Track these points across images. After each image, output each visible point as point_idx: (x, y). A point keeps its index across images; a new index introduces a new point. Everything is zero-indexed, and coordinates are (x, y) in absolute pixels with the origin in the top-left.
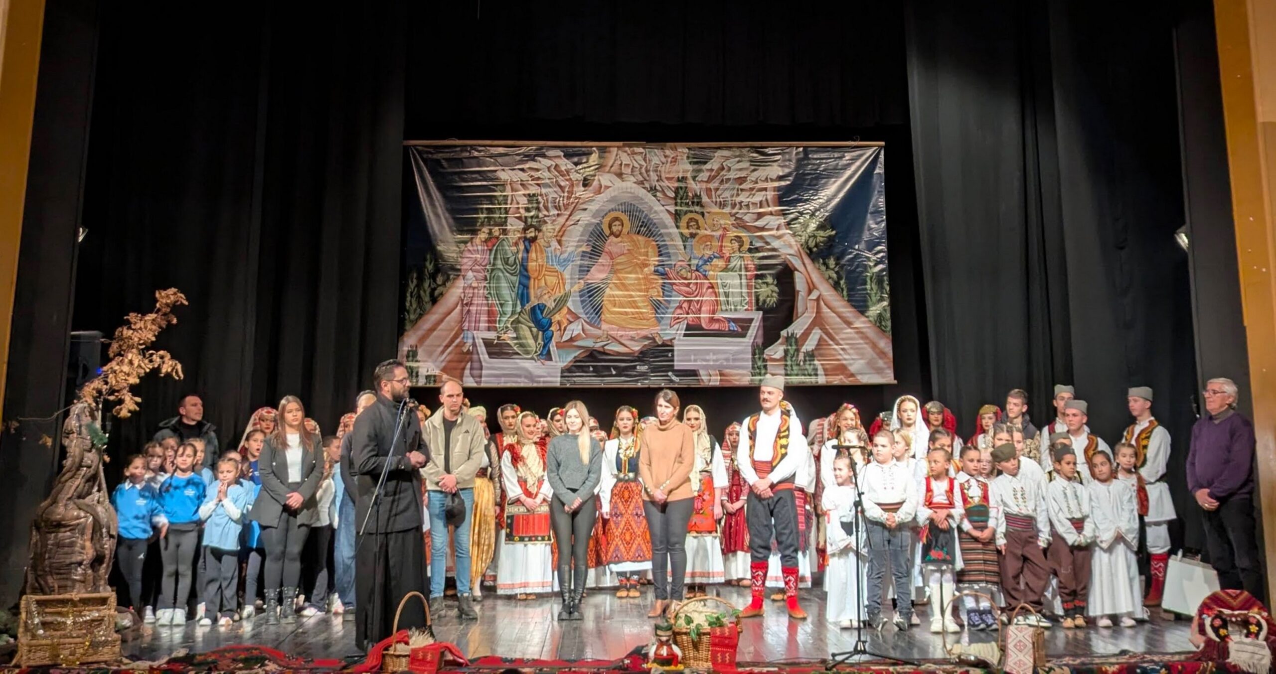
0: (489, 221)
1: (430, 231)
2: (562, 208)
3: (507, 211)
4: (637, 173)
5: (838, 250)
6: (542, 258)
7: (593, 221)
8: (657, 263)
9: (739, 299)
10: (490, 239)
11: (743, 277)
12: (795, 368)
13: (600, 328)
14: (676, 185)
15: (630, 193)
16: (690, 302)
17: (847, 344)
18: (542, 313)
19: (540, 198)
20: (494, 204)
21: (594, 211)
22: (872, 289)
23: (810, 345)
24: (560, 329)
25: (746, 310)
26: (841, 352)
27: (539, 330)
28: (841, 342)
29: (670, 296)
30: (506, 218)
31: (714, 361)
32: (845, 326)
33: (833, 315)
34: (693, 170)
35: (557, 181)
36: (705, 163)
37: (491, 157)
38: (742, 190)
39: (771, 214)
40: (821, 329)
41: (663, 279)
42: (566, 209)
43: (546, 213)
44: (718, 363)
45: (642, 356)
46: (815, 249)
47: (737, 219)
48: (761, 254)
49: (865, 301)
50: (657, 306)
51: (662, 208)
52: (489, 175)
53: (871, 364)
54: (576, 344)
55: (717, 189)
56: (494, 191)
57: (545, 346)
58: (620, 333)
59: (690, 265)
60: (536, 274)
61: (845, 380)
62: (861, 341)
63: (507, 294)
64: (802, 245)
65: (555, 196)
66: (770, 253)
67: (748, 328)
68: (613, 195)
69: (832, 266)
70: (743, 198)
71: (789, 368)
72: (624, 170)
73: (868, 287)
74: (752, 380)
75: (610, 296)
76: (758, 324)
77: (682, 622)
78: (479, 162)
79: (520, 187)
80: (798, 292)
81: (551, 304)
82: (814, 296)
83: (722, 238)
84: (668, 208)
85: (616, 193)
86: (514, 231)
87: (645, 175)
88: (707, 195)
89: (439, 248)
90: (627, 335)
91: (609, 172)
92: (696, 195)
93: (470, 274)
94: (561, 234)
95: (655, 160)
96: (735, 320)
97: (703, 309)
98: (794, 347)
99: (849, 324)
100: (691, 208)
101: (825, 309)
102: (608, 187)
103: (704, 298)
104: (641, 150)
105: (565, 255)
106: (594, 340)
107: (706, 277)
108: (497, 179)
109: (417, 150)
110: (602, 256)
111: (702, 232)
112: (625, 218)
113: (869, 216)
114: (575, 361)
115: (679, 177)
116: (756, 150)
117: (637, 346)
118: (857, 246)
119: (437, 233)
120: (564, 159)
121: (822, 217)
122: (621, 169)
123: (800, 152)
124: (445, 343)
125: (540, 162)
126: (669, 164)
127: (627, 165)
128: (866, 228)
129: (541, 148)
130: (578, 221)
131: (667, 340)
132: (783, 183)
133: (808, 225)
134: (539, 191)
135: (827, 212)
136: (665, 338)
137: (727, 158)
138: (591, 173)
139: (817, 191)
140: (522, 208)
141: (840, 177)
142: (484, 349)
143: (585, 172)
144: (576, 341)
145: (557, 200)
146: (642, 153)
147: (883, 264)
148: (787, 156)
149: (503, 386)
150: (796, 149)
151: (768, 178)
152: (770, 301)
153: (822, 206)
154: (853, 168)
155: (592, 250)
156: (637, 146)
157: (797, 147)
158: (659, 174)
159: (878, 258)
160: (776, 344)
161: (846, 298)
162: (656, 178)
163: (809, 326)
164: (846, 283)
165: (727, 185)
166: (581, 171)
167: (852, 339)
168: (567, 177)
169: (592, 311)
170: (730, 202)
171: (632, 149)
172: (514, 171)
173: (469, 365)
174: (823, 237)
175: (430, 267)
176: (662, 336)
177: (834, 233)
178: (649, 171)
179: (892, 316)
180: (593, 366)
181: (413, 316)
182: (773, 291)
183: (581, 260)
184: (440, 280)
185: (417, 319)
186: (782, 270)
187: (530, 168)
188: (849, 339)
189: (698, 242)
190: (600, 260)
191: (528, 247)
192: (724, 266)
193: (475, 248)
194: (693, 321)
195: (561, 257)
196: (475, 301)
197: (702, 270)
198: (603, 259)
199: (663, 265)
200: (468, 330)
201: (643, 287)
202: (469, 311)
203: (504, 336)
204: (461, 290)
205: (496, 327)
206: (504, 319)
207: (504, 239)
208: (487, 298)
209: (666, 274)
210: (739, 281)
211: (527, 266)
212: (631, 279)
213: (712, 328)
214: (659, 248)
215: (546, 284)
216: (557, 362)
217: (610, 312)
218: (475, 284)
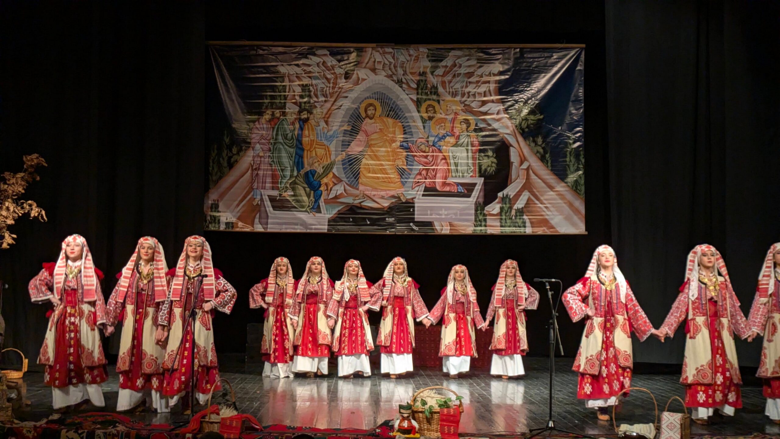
1: (227, 113)
2: (329, 96)
3: (285, 98)
4: (387, 68)
5: (544, 130)
6: (313, 135)
7: (353, 106)
8: (402, 140)
9: (466, 168)
10: (273, 119)
11: (470, 151)
12: (508, 221)
13: (358, 189)
14: (418, 78)
15: (382, 84)
16: (427, 170)
17: (550, 203)
18: (313, 177)
19: (311, 88)
20: (276, 92)
21: (353, 99)
22: (571, 161)
23: (520, 204)
24: (327, 189)
25: (471, 176)
26: (545, 209)
27: (311, 190)
28: (545, 202)
29: (412, 165)
30: (285, 103)
31: (445, 215)
32: (548, 189)
33: (540, 181)
34: (432, 67)
35: (324, 74)
36: (441, 61)
37: (272, 55)
38: (470, 83)
39: (493, 101)
40: (529, 192)
41: (407, 152)
42: (331, 97)
43: (315, 99)
44: (449, 217)
45: (390, 211)
46: (527, 130)
48: (484, 133)
49: (566, 170)
50: (402, 173)
51: (406, 96)
52: (272, 69)
53: (568, 219)
54: (339, 201)
55: (450, 82)
56: (276, 82)
57: (316, 202)
58: (373, 193)
59: (428, 141)
60: (309, 147)
61: (547, 230)
62: (560, 201)
63: (287, 162)
64: (516, 126)
65: (323, 86)
66: (491, 133)
67: (471, 191)
68: (368, 86)
69: (540, 143)
70: (471, 89)
71: (503, 221)
72: (377, 66)
74: (475, 230)
75: (366, 164)
76: (480, 187)
77: (419, 404)
78: (263, 58)
79: (295, 78)
80: (512, 163)
81: (320, 170)
82: (525, 166)
83: (453, 120)
84: (411, 96)
85: (371, 84)
86: (292, 113)
87: (393, 70)
88: (443, 87)
89: (234, 126)
90: (379, 195)
91: (365, 67)
92: (434, 86)
93: (258, 146)
94: (327, 116)
95: (402, 58)
96: (462, 185)
97: (438, 175)
98: (508, 205)
99: (551, 188)
100: (429, 97)
101: (533, 176)
102: (366, 79)
103: (439, 167)
104: (391, 50)
105: (331, 133)
106: (353, 198)
107: (440, 151)
108: (278, 72)
109: (216, 49)
110: (360, 133)
112: (377, 104)
113: (571, 103)
114: (339, 214)
115: (420, 72)
116: (483, 51)
117: (386, 203)
118: (560, 128)
119: (232, 114)
120: (330, 57)
121: (533, 105)
122: (374, 65)
123: (516, 53)
124: (239, 199)
125: (311, 59)
126: (412, 62)
127: (379, 62)
128: (568, 113)
129: (312, 48)
130: (341, 106)
131: (409, 199)
132: (503, 77)
133: (522, 111)
134: (310, 82)
135: (537, 100)
136: (408, 197)
137: (459, 57)
138: (351, 68)
139: (530, 84)
140: (297, 95)
141: (549, 73)
142: (269, 203)
143: (346, 67)
144: (339, 198)
145: (325, 90)
146: (391, 53)
147: (580, 142)
148: (507, 56)
149: (284, 231)
150: (514, 50)
151: (490, 73)
152: (490, 169)
153: (533, 96)
154: (559, 65)
155: (352, 129)
156: (388, 47)
157: (515, 49)
158: (404, 69)
159: (576, 137)
160: (494, 203)
161: (550, 168)
162: (402, 73)
163: (520, 189)
164: (550, 156)
165: (458, 79)
166: (343, 67)
167: (554, 199)
168: (333, 72)
169: (352, 176)
170: (460, 92)
171: (383, 49)
172: (291, 66)
173: (258, 216)
174: (533, 120)
175: (227, 140)
176: (405, 195)
177: (542, 117)
178: (397, 67)
179: (585, 182)
180: (352, 218)
181: (214, 178)
182: (492, 162)
183: (343, 136)
184: (235, 150)
185: (218, 180)
186: (500, 146)
187: (303, 64)
188: (551, 199)
189: (434, 123)
190: (358, 137)
191: (302, 126)
192: (455, 143)
193: (262, 126)
194: (430, 184)
195: (328, 134)
196: (262, 167)
197: (437, 145)
198: (361, 137)
199: (407, 141)
200: (257, 189)
201: (391, 158)
202: (257, 174)
203: (285, 194)
204: (251, 159)
205: (278, 187)
206: (285, 181)
207: (283, 120)
208: (270, 164)
209: (410, 148)
210: (466, 154)
211: (302, 140)
212: (382, 152)
213: (444, 190)
214: (404, 128)
215: (316, 154)
216: (325, 214)
217: (366, 177)
218: (261, 154)
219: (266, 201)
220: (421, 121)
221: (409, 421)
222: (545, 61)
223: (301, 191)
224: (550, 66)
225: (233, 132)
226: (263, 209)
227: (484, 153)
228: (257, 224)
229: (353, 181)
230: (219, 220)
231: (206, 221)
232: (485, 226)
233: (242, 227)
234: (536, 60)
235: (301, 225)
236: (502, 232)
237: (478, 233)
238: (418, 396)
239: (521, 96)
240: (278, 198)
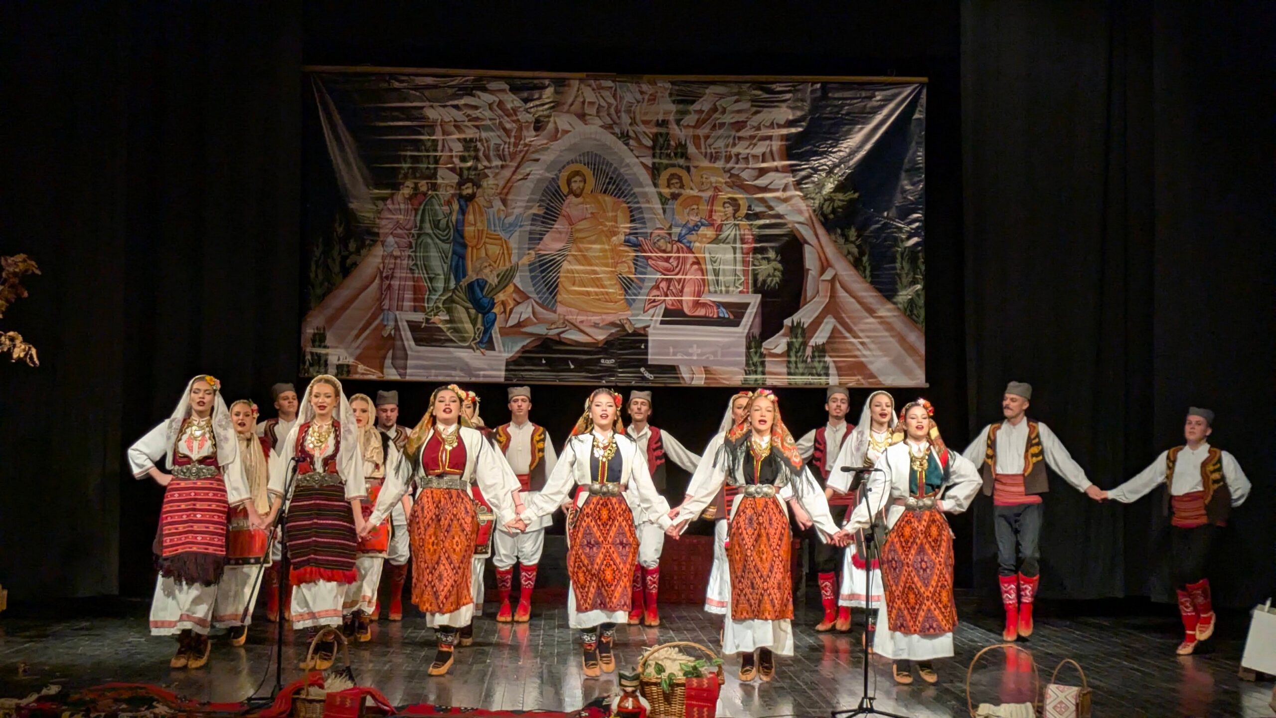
0: (414, 173)
1: (340, 184)
2: (508, 158)
3: (436, 160)
4: (603, 114)
5: (861, 218)
6: (482, 221)
7: (547, 175)
8: (628, 231)
9: (732, 278)
10: (416, 196)
11: (738, 251)
12: (799, 365)
13: (555, 312)
14: (655, 130)
15: (595, 140)
16: (669, 281)
17: (868, 337)
18: (482, 290)
19: (479, 144)
20: (421, 151)
21: (549, 163)
22: (902, 268)
23: (820, 338)
24: (505, 312)
25: (741, 292)
26: (860, 347)
27: (478, 312)
28: (861, 334)
29: (645, 273)
30: (436, 169)
31: (698, 355)
32: (866, 314)
33: (852, 300)
34: (678, 112)
35: (500, 123)
36: (693, 102)
37: (415, 90)
38: (740, 138)
39: (776, 170)
40: (835, 318)
41: (635, 251)
42: (512, 160)
43: (486, 163)
44: (704, 358)
45: (607, 347)
46: (832, 216)
47: (732, 176)
48: (762, 222)
49: (895, 283)
50: (627, 285)
51: (636, 160)
53: (897, 362)
54: (524, 330)
55: (707, 137)
56: (423, 134)
57: (485, 332)
58: (580, 318)
59: (670, 234)
60: (475, 242)
61: (863, 381)
62: (886, 334)
63: (438, 266)
64: (814, 211)
65: (499, 141)
66: (773, 221)
67: (743, 315)
68: (573, 142)
69: (853, 238)
70: (741, 149)
71: (793, 366)
72: (588, 110)
74: (745, 380)
75: (568, 271)
76: (755, 310)
77: (651, 671)
78: (400, 95)
79: (453, 129)
80: (809, 270)
81: (493, 280)
82: (828, 275)
83: (713, 200)
84: (643, 160)
85: (577, 140)
86: (447, 185)
87: (615, 117)
88: (695, 145)
89: (352, 206)
90: (590, 321)
91: (568, 112)
92: (680, 143)
93: (391, 240)
94: (505, 191)
95: (629, 98)
96: (727, 305)
97: (686, 290)
98: (800, 340)
99: (871, 311)
100: (674, 161)
101: (841, 293)
102: (567, 132)
103: (688, 277)
104: (609, 83)
105: (510, 219)
106: (547, 326)
107: (690, 250)
108: (424, 118)
109: (321, 78)
110: (559, 220)
111: (687, 192)
112: (588, 172)
113: (903, 175)
114: (525, 352)
115: (658, 121)
116: (760, 86)
117: (602, 334)
118: (885, 214)
119: (349, 186)
120: (510, 94)
121: (842, 176)
122: (583, 108)
123: (816, 90)
124: (361, 325)
125: (479, 98)
126: (645, 103)
127: (592, 103)
128: (899, 190)
129: (480, 78)
130: (528, 175)
131: (640, 328)
132: (793, 130)
133: (824, 185)
134: (477, 136)
135: (849, 168)
136: (636, 326)
137: (722, 96)
138: (545, 113)
139: (837, 141)
140: (456, 156)
141: (868, 124)
142: (409, 334)
143: (537, 111)
144: (525, 326)
145: (502, 147)
146: (611, 88)
147: (919, 237)
148: (799, 95)
149: (433, 379)
150: (812, 85)
151: (772, 123)
152: (772, 280)
153: (843, 161)
154: (885, 111)
155: (545, 213)
156: (606, 79)
157: (813, 83)
158: (632, 115)
159: (912, 229)
160: (777, 335)
161: (869, 280)
162: (630, 121)
163: (821, 313)
164: (869, 260)
165: (721, 132)
166: (532, 110)
167: (874, 330)
168: (515, 118)
169: (545, 289)
170: (724, 154)
171: (598, 82)
172: (446, 109)
173: (390, 353)
174: (843, 201)
175: (340, 230)
176: (633, 322)
177: (856, 195)
178: (620, 111)
179: (926, 302)
180: (546, 359)
181: (319, 291)
182: (775, 270)
183: (532, 225)
184: (352, 246)
185: (324, 295)
186: (788, 242)
187: (466, 105)
188: (870, 330)
189: (681, 205)
190: (555, 226)
191: (464, 207)
192: (714, 237)
193: (397, 207)
194: (673, 305)
195: (506, 221)
196: (398, 274)
197: (685, 241)
198: (560, 225)
199: (636, 233)
200: (389, 309)
201: (610, 261)
202: (390, 285)
203: (434, 319)
204: (379, 260)
205: (424, 307)
206: (434, 297)
207: (433, 197)
208: (411, 269)
209: (640, 245)
210: (732, 256)
211: (463, 231)
212: (596, 250)
213: (696, 314)
214: (631, 211)
215: (487, 254)
216: (500, 352)
217: (570, 292)
218: (397, 253)
219: (404, 330)
220: (659, 201)
221: (636, 698)
222: (863, 104)
224: (869, 113)
225: (350, 217)
226: (399, 343)
227: (761, 253)
228: (389, 368)
229: (547, 298)
230: (326, 361)
231: (304, 363)
232: (763, 373)
233: (365, 372)
234: (848, 102)
235: (462, 370)
236: (790, 384)
237: (752, 384)
238: (651, 657)
239: (822, 161)
240: (424, 325)
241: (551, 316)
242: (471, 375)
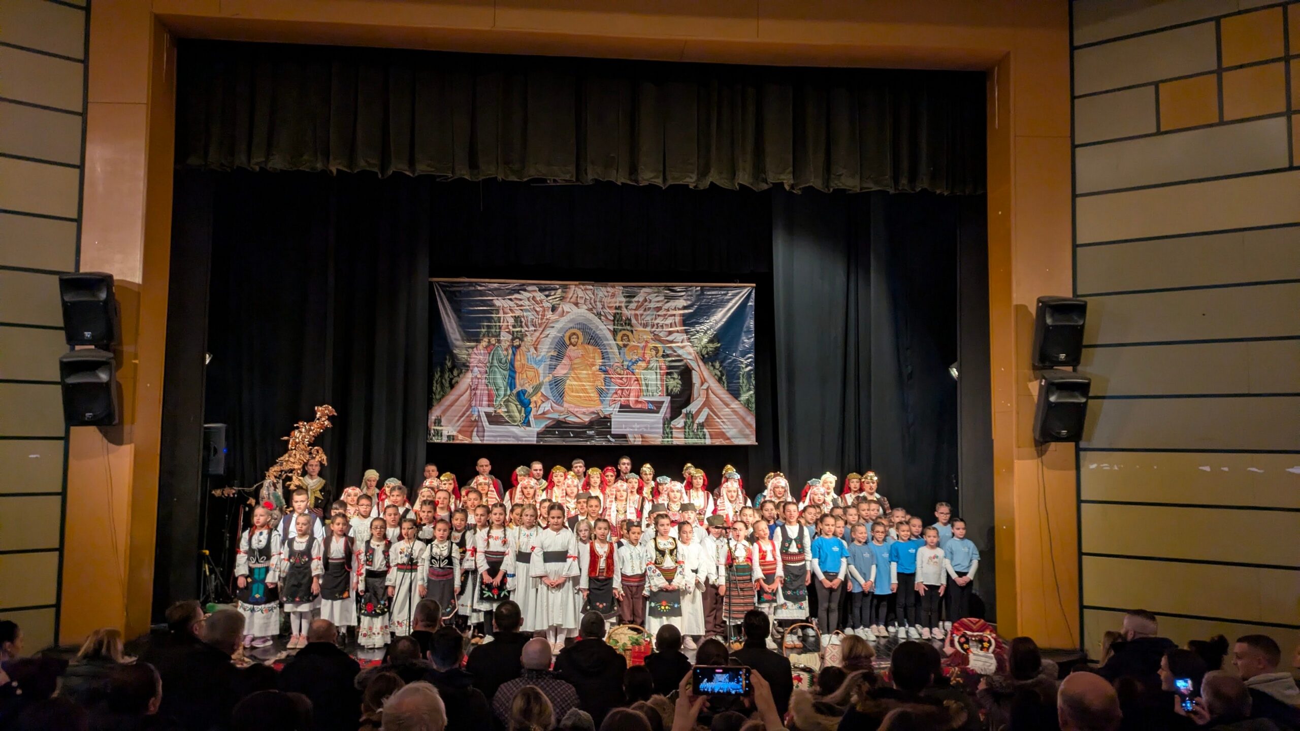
1: (449, 341)
2: (538, 326)
3: (500, 327)
4: (588, 303)
5: (722, 356)
6: (524, 359)
7: (559, 335)
8: (601, 364)
9: (655, 388)
10: (489, 345)
11: (658, 374)
12: (691, 433)
13: (563, 406)
14: (615, 311)
15: (583, 316)
16: (622, 390)
17: (726, 419)
18: (524, 395)
19: (523, 319)
20: (492, 323)
21: (559, 328)
22: (743, 383)
23: (701, 419)
24: (536, 407)
25: (660, 396)
26: (722, 424)
27: (522, 407)
28: (722, 417)
31: (637, 429)
32: (724, 407)
33: (717, 399)
34: (627, 302)
35: (534, 308)
36: (634, 297)
37: (489, 290)
38: (659, 315)
39: (678, 332)
40: (709, 408)
41: (605, 374)
42: (540, 327)
43: (527, 329)
44: (640, 430)
45: (591, 425)
46: (706, 356)
47: (655, 335)
48: (670, 359)
49: (738, 390)
50: (601, 392)
51: (605, 327)
52: (489, 303)
53: (740, 431)
54: (546, 416)
55: (642, 315)
56: (492, 314)
57: (526, 417)
58: (576, 410)
59: (623, 365)
60: (520, 370)
61: (723, 442)
62: (735, 417)
63: (501, 382)
64: (698, 353)
65: (533, 317)
66: (676, 358)
67: (660, 408)
68: (572, 317)
69: (717, 367)
70: (659, 321)
71: (687, 434)
72: (579, 301)
73: (741, 381)
74: (662, 441)
75: (569, 385)
76: (667, 405)
78: (482, 293)
79: (509, 311)
80: (695, 384)
81: (530, 390)
82: (705, 387)
83: (645, 347)
84: (608, 327)
85: (574, 316)
86: (505, 341)
87: (594, 304)
88: (635, 319)
89: (455, 351)
90: (581, 411)
91: (569, 302)
92: (628, 318)
93: (476, 369)
94: (536, 343)
95: (601, 294)
96: (652, 402)
97: (631, 394)
98: (691, 420)
99: (727, 405)
100: (624, 328)
101: (712, 395)
102: (570, 312)
103: (632, 388)
104: (591, 287)
105: (540, 358)
107: (633, 373)
108: (493, 305)
109: (439, 285)
110: (564, 358)
111: (632, 343)
112: (580, 333)
113: (743, 334)
114: (547, 428)
115: (616, 306)
116: (669, 289)
118: (734, 354)
119: (454, 341)
120: (539, 292)
121: (711, 334)
122: (577, 300)
123: (697, 290)
124: (460, 415)
125: (522, 295)
126: (609, 298)
127: (581, 298)
128: (741, 341)
129: (523, 285)
130: (548, 335)
131: (607, 415)
132: (686, 311)
133: (702, 340)
134: (522, 314)
135: (715, 330)
137: (649, 294)
138: (557, 302)
139: (709, 317)
140: (511, 325)
141: (725, 308)
142: (485, 419)
143: (553, 301)
144: (547, 414)
145: (534, 321)
146: (592, 289)
147: (751, 366)
148: (690, 293)
149: (498, 442)
151: (675, 308)
152: (676, 389)
153: (711, 327)
156: (589, 285)
157: (696, 287)
158: (603, 303)
159: (748, 362)
160: (679, 418)
161: (726, 389)
162: (601, 307)
163: (701, 406)
164: (726, 378)
165: (648, 312)
166: (550, 301)
167: (729, 415)
168: (541, 305)
170: (651, 323)
171: (585, 286)
172: (505, 300)
173: (476, 429)
174: (712, 348)
175: (449, 364)
177: (719, 345)
178: (596, 302)
179: (756, 400)
180: (558, 431)
181: (438, 397)
182: (677, 384)
183: (550, 361)
184: (455, 372)
185: (440, 399)
186: (684, 369)
187: (516, 299)
188: (727, 415)
189: (628, 350)
190: (563, 362)
191: (515, 352)
192: (646, 367)
193: (479, 352)
194: (624, 402)
195: (537, 359)
196: (480, 387)
197: (631, 369)
198: (565, 361)
199: (605, 365)
200: (475, 406)
201: (592, 380)
202: (475, 394)
203: (499, 411)
204: (470, 380)
205: (493, 404)
206: (499, 399)
207: (498, 347)
208: (487, 385)
209: (607, 371)
210: (655, 376)
211: (514, 364)
212: (584, 374)
213: (637, 407)
214: (602, 354)
215: (526, 376)
216: (534, 428)
217: (570, 396)
218: (479, 376)
220: (617, 348)
222: (722, 298)
223: (513, 407)
224: (726, 302)
225: (454, 357)
226: (480, 424)
228: (475, 437)
230: (441, 433)
231: (430, 435)
232: (672, 438)
233: (462, 439)
234: (715, 297)
235: (514, 437)
236: (686, 443)
237: (666, 443)
239: (701, 327)
241: (562, 409)
242: (518, 440)
